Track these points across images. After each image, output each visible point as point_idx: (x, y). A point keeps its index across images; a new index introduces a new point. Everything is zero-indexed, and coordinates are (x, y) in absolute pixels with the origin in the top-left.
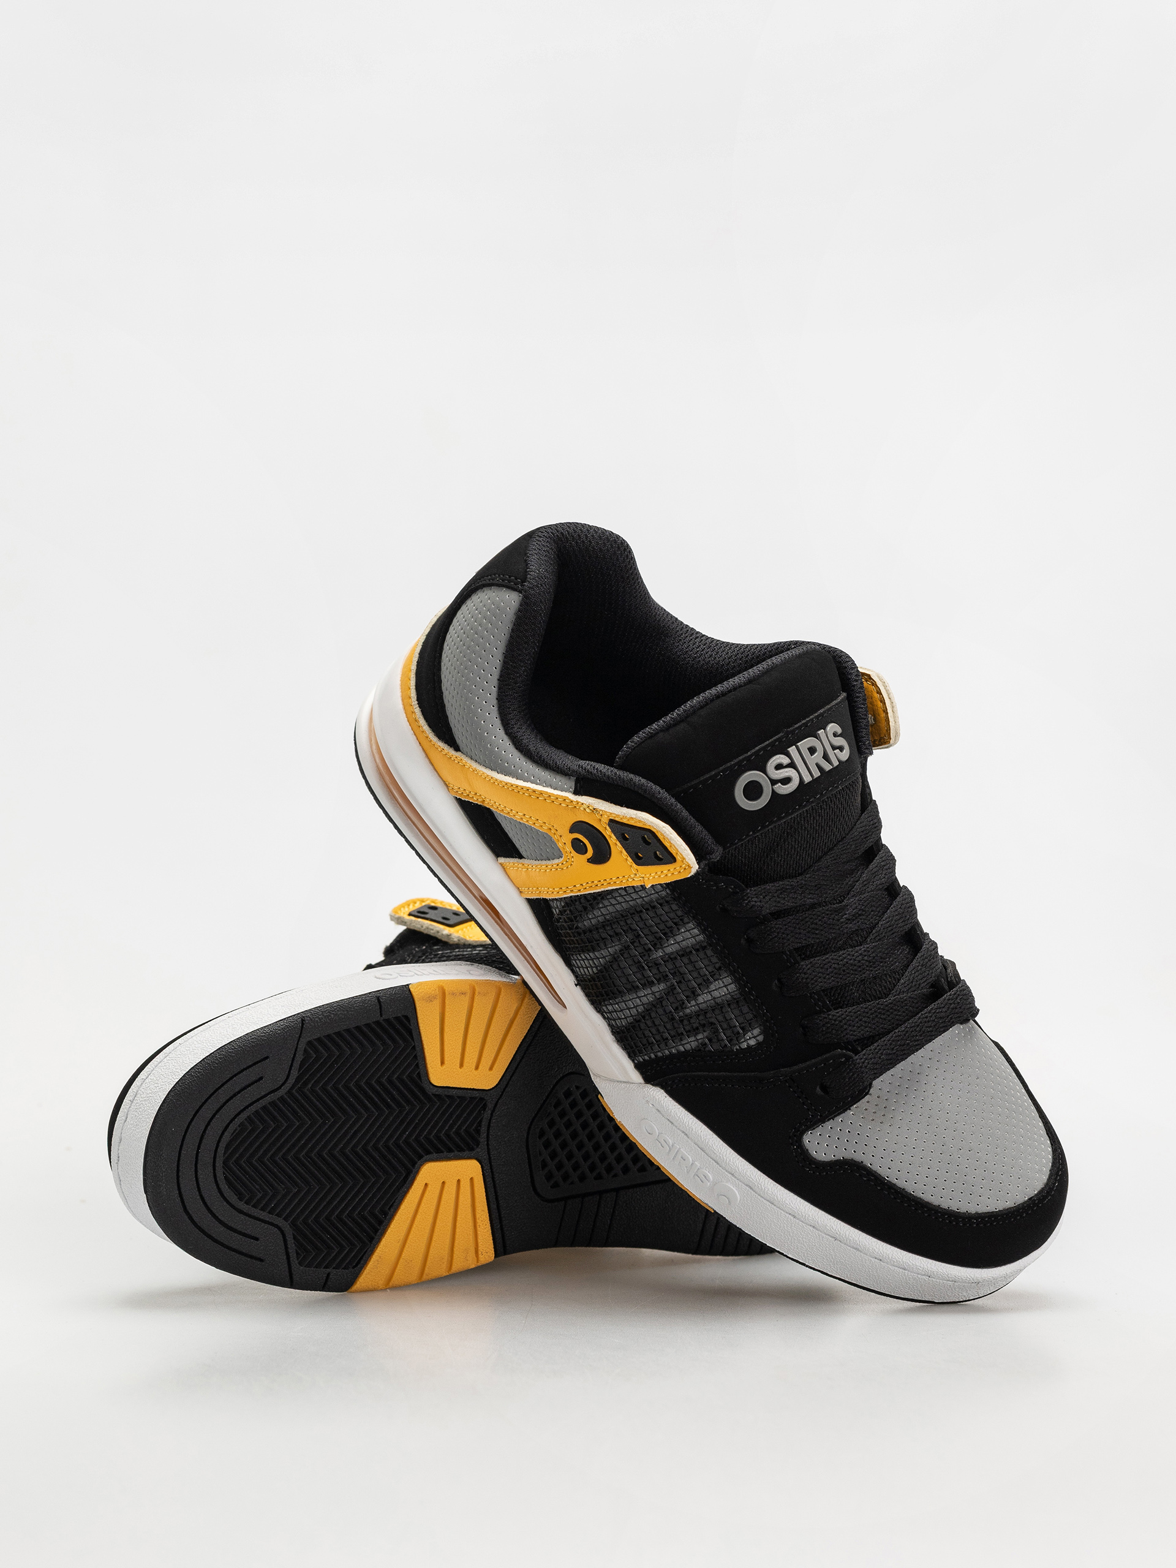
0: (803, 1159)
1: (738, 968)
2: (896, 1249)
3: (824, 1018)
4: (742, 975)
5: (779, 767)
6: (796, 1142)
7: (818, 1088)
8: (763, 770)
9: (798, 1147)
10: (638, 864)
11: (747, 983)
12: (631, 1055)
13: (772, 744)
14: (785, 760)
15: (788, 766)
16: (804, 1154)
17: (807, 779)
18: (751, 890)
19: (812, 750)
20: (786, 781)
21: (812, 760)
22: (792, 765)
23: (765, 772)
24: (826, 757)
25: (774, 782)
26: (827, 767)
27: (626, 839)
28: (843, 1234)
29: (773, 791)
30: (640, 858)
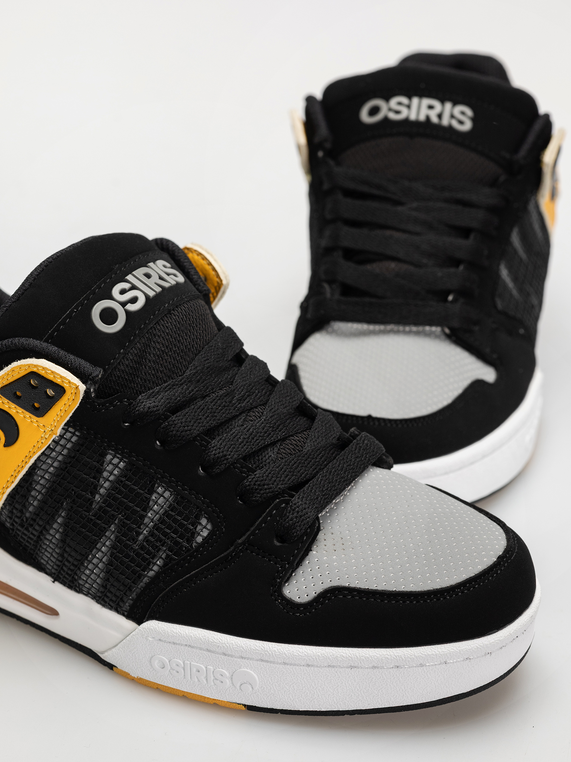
0: (291, 607)
1: (164, 472)
2: (405, 649)
3: (253, 479)
4: (170, 477)
5: (123, 292)
6: (278, 596)
7: (275, 542)
8: (111, 298)
9: (282, 600)
10: (38, 416)
11: (177, 482)
12: (118, 609)
13: (110, 277)
14: (126, 286)
15: (131, 289)
16: (290, 603)
17: (152, 294)
18: (142, 396)
19: (148, 276)
20: (134, 300)
21: (150, 282)
22: (134, 287)
23: (112, 298)
24: (162, 279)
25: (124, 304)
26: (166, 285)
27: (18, 397)
28: (354, 658)
29: (126, 311)
30: (37, 409)
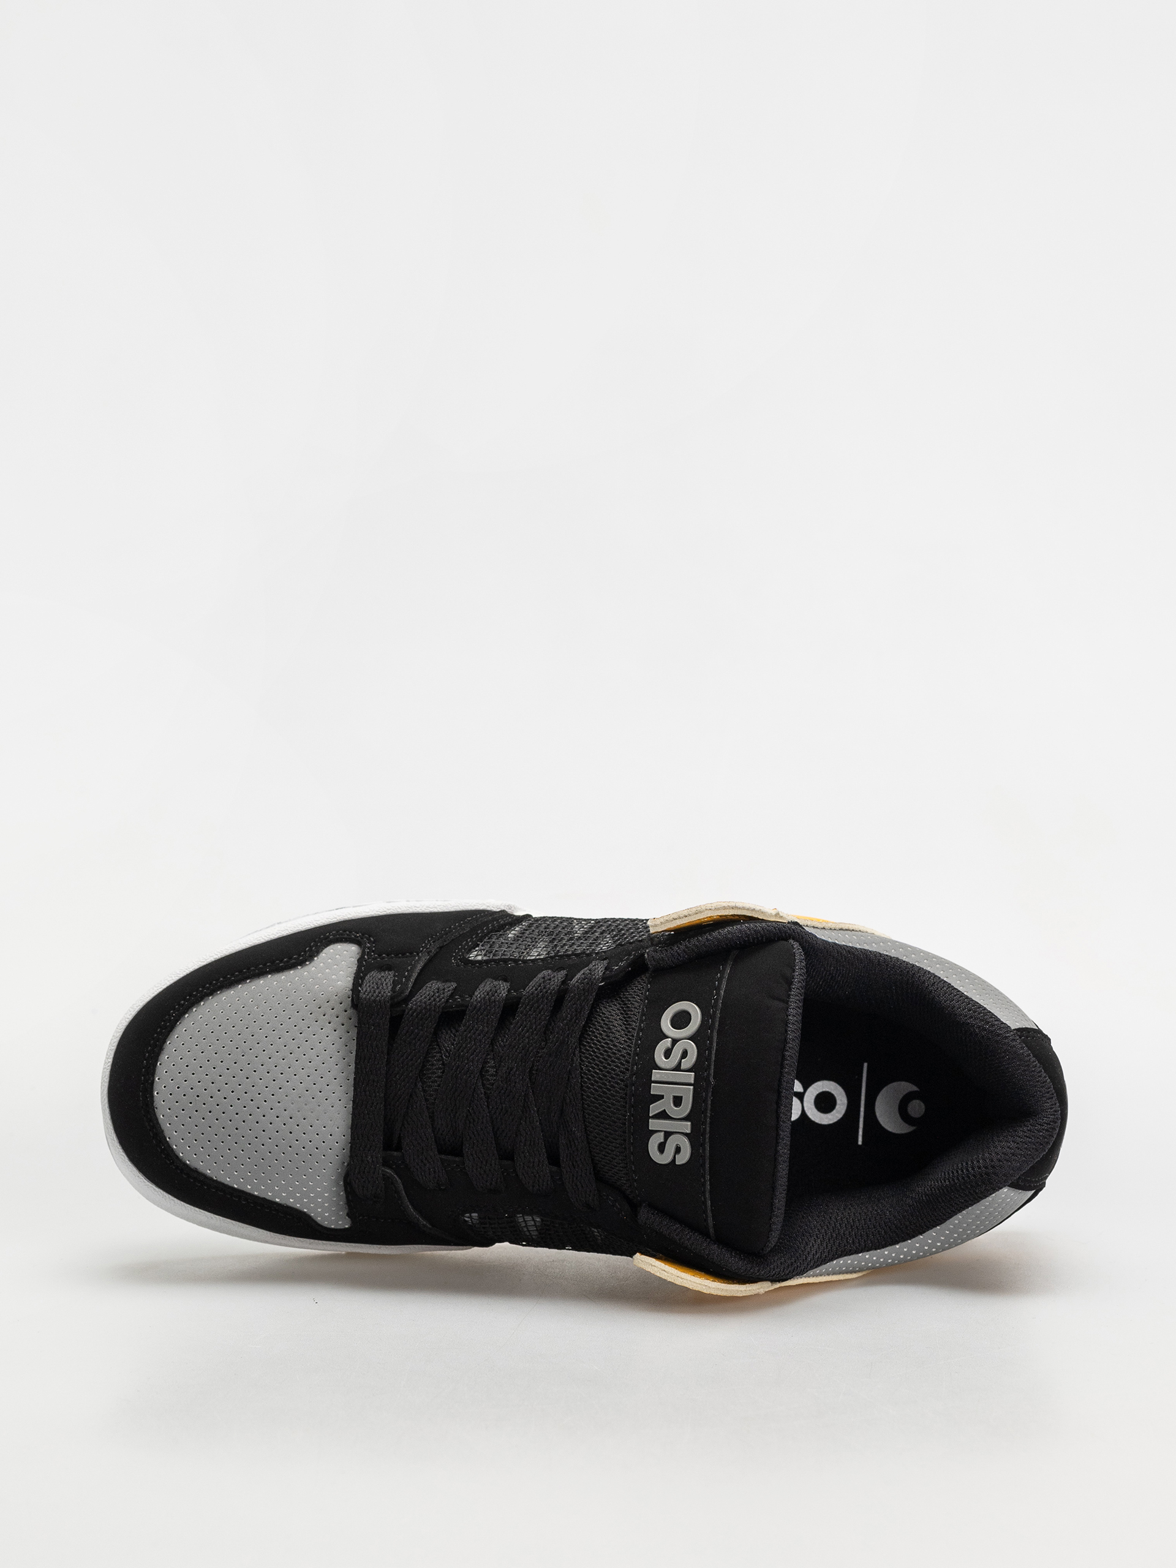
5: (685, 1054)
13: (708, 1059)
14: (687, 1064)
15: (680, 1063)
17: (656, 1075)
19: (678, 1101)
20: (668, 1054)
21: (669, 1094)
22: (678, 1068)
23: (690, 1038)
24: (663, 1115)
25: (675, 1041)
26: (654, 1108)
29: (668, 1037)
